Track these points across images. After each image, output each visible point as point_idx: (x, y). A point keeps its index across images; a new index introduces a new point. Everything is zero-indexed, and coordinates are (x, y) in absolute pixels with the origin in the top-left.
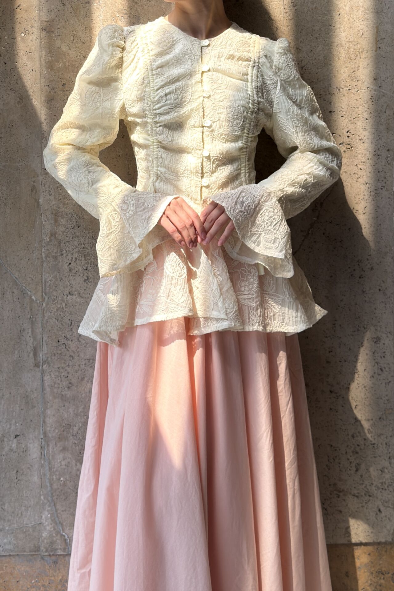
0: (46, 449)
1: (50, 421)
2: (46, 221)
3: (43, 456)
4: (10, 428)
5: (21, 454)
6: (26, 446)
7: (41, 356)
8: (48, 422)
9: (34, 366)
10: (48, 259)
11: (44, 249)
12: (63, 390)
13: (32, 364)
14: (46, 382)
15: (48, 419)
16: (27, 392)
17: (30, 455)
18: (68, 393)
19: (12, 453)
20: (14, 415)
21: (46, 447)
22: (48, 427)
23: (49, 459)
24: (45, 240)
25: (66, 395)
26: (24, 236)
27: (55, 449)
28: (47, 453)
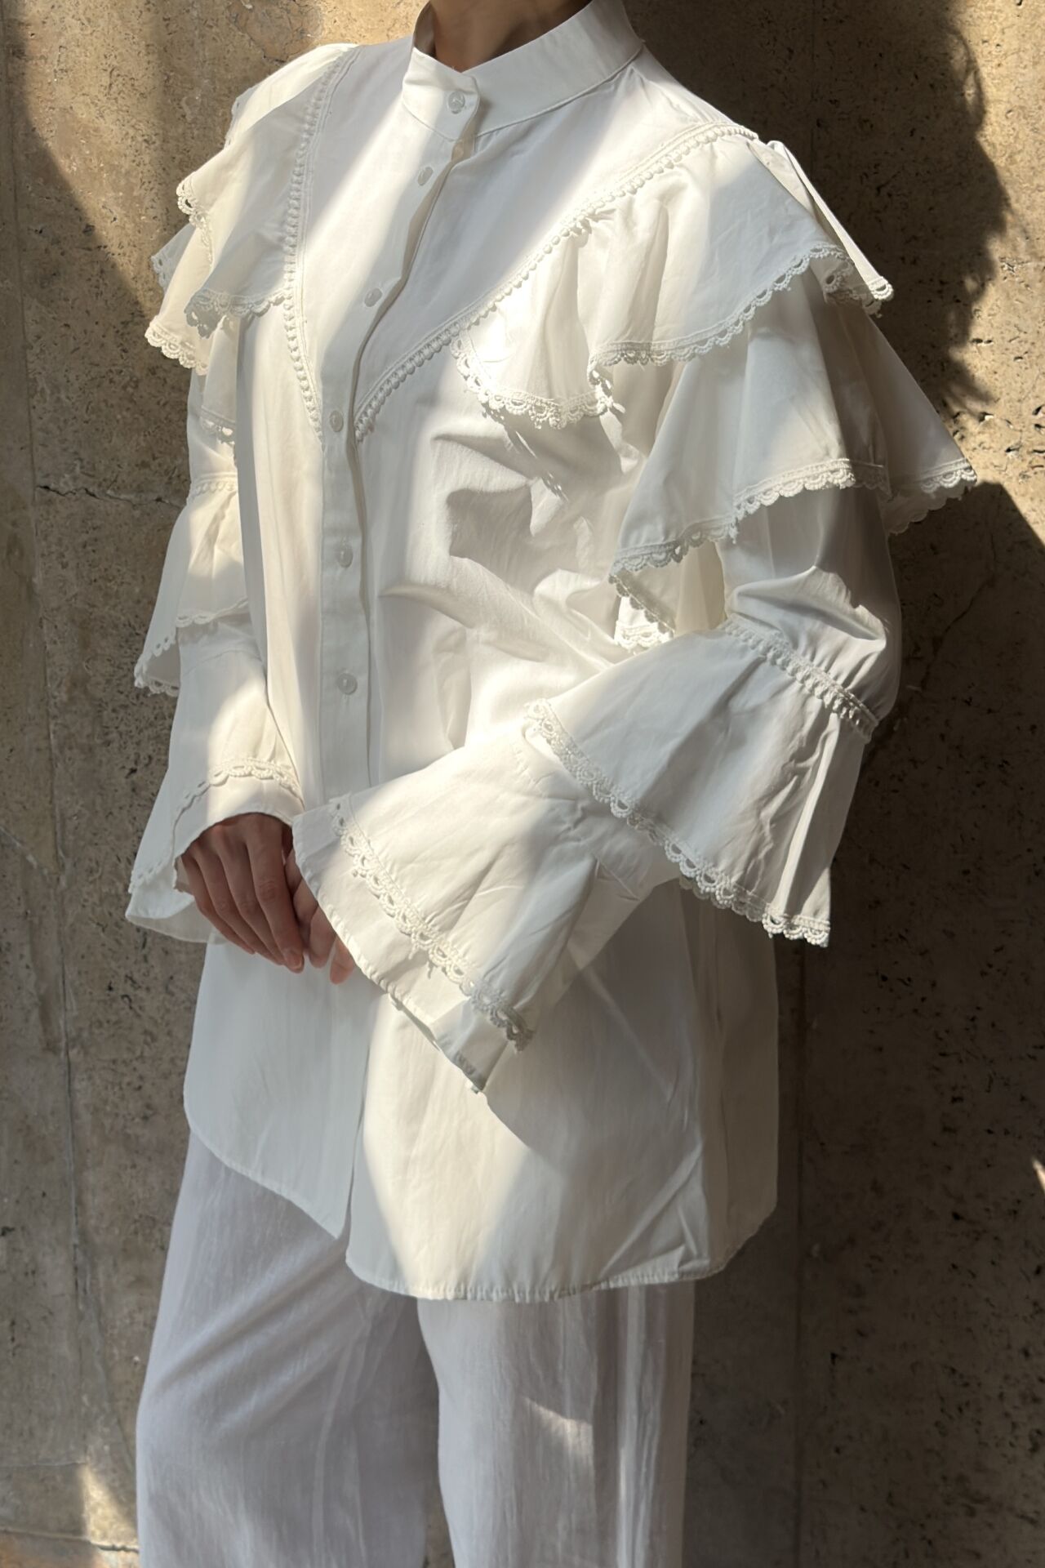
0: (89, 1277)
1: (96, 1200)
2: (55, 642)
3: (81, 1294)
5: (21, 1277)
6: (33, 1259)
7: (61, 1022)
8: (90, 1204)
9: (44, 1049)
10: (68, 753)
11: (53, 722)
12: (130, 1124)
13: (37, 1043)
14: (78, 1095)
15: (90, 1197)
16: (26, 1116)
17: (45, 1285)
18: (145, 1134)
21: (88, 1271)
22: (91, 1217)
23: (98, 1302)
24: (55, 697)
25: (137, 1137)
27: (113, 1279)
28: (91, 1284)
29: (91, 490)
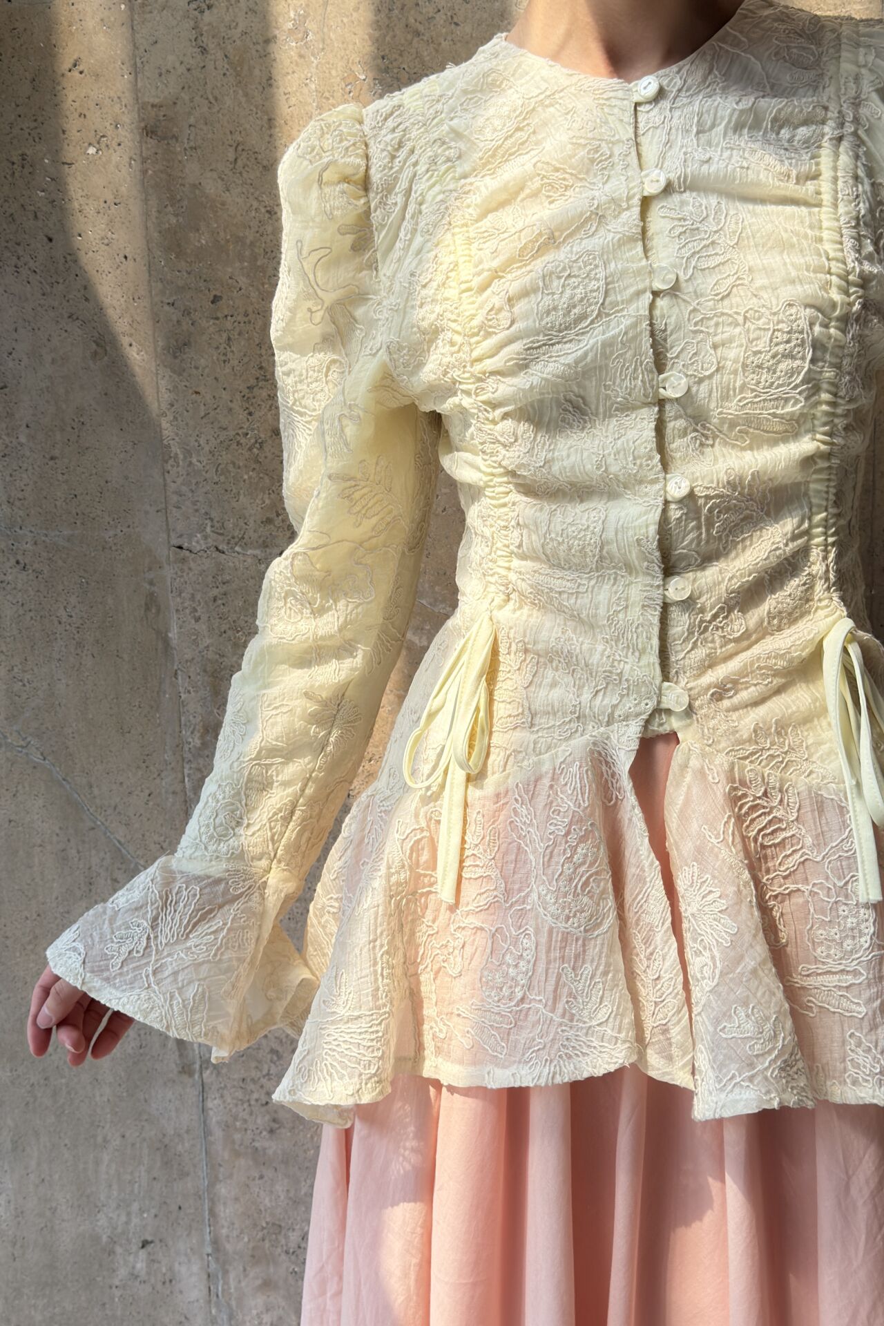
0: (221, 1282)
1: (227, 1211)
2: (189, 692)
3: (214, 1299)
4: (127, 1223)
5: (159, 1286)
6: (171, 1269)
8: (222, 1215)
9: (180, 1072)
11: (187, 766)
12: (258, 1138)
13: (174, 1066)
14: (211, 1113)
15: (222, 1208)
16: (164, 1135)
17: (181, 1292)
18: (272, 1147)
19: (137, 1283)
20: (136, 1191)
21: (220, 1277)
22: (223, 1227)
23: (229, 1305)
24: (190, 743)
25: (265, 1149)
26: (132, 731)
27: (243, 1284)
28: (223, 1290)
29: (220, 548)
